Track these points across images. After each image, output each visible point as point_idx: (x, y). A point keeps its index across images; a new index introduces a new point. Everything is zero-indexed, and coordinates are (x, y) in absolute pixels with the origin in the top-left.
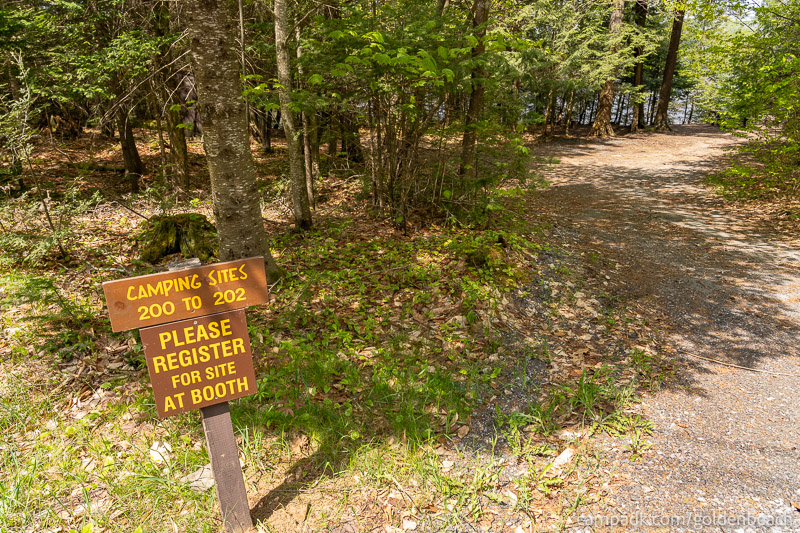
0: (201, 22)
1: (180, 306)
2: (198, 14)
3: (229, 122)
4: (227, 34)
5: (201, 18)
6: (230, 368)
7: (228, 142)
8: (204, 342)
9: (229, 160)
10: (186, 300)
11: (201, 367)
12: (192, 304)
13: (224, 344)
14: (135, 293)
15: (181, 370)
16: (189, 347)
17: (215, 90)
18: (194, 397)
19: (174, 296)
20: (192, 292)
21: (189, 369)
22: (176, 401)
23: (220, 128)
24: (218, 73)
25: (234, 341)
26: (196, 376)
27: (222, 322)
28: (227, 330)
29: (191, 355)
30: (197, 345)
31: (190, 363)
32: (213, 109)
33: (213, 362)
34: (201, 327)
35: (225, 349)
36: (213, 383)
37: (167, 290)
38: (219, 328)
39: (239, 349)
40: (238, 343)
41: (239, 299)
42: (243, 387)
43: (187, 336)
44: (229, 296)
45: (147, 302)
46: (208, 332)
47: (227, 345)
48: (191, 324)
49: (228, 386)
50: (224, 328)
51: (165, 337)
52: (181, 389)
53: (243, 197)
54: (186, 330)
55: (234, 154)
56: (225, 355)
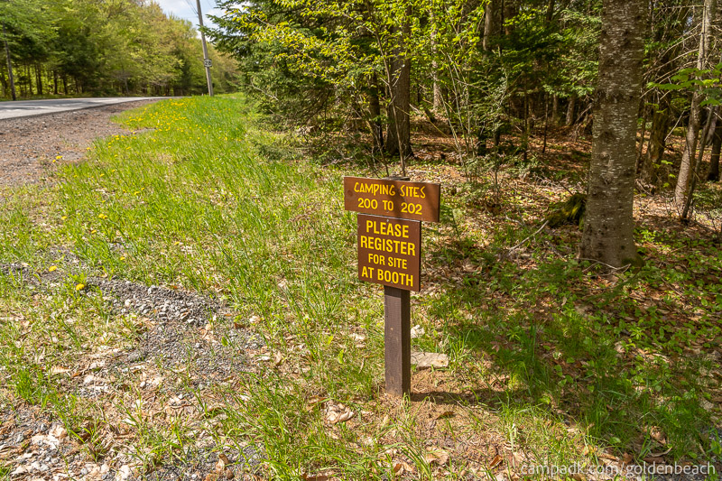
0: (612, 15)
1: (381, 205)
2: (611, 9)
3: (617, 108)
4: (635, 25)
5: (613, 12)
6: (403, 264)
7: (611, 126)
8: (390, 237)
9: (608, 143)
10: (385, 202)
11: (386, 254)
12: (388, 205)
13: (402, 243)
14: (358, 188)
15: (374, 252)
16: (381, 237)
17: (610, 77)
18: (379, 274)
19: (379, 197)
20: (390, 198)
21: (380, 253)
22: (368, 271)
23: (606, 112)
24: (616, 62)
25: (409, 244)
26: (382, 259)
27: (404, 227)
28: (406, 234)
29: (382, 243)
30: (386, 237)
31: (380, 248)
32: (604, 95)
33: (394, 255)
34: (390, 225)
35: (402, 248)
36: (392, 270)
37: (375, 191)
38: (401, 230)
39: (411, 251)
40: (411, 247)
41: (417, 213)
42: (410, 282)
43: (382, 228)
44: (411, 209)
45: (364, 195)
46: (394, 230)
47: (404, 245)
48: (385, 221)
49: (400, 276)
50: (404, 231)
51: (370, 224)
52: (372, 264)
53: (612, 179)
54: (382, 224)
55: (614, 137)
56: (402, 252)
